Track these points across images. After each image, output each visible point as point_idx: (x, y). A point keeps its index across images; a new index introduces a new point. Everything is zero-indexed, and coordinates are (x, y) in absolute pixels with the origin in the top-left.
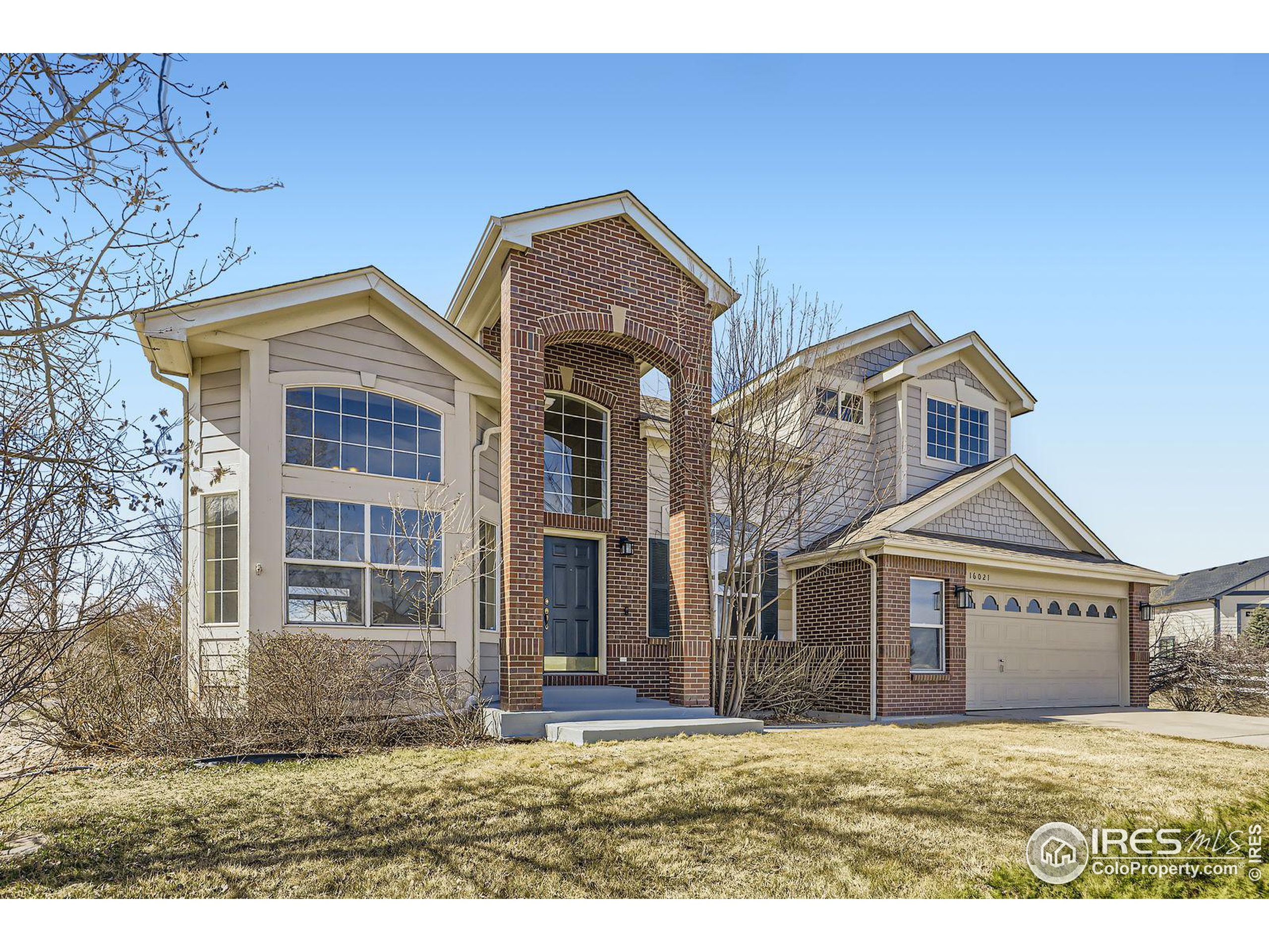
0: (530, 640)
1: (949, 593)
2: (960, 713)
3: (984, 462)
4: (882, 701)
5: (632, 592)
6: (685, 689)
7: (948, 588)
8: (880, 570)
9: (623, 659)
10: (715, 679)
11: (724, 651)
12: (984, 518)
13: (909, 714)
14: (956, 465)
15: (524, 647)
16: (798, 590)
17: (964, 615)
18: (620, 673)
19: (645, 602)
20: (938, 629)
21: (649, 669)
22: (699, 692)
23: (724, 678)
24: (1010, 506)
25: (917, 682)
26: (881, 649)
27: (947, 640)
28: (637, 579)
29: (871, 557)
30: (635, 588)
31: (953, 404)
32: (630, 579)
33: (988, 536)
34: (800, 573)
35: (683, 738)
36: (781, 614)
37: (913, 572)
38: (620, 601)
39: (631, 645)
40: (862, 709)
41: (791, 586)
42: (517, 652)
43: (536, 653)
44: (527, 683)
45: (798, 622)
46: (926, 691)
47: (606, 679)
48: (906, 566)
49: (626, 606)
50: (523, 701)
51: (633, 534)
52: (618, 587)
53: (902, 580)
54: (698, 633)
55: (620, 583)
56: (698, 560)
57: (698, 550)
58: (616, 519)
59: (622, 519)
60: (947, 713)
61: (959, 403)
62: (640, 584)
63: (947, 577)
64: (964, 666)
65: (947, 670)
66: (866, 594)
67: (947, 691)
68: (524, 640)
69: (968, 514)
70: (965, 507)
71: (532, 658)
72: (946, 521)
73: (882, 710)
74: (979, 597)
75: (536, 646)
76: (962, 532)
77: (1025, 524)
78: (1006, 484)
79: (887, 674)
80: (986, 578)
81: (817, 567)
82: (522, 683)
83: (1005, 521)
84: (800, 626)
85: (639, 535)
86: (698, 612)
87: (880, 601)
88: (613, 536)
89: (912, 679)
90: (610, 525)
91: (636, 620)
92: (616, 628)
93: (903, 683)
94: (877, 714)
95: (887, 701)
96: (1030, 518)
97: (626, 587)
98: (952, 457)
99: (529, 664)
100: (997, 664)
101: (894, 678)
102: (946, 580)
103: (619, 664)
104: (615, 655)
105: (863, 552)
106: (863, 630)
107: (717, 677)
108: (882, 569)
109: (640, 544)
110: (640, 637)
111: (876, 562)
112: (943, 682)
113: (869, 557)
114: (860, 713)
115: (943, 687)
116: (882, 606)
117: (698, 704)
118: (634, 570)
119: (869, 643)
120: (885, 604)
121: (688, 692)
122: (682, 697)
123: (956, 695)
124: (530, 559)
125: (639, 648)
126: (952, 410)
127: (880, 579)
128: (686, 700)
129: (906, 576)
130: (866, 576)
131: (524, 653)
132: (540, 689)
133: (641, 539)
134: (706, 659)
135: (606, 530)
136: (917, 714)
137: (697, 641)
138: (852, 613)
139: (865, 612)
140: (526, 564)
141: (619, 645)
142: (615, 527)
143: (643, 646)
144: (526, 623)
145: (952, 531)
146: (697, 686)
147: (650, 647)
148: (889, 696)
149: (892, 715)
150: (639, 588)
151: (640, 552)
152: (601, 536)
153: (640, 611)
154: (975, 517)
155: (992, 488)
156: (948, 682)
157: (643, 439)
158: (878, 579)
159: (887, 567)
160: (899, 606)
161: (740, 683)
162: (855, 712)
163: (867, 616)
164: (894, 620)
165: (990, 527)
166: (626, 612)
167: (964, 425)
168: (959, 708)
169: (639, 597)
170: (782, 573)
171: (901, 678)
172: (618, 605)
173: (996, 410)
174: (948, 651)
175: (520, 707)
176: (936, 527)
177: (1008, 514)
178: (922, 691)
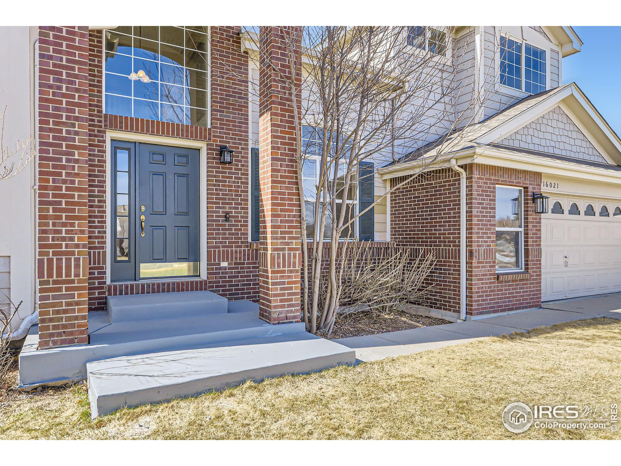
0: (68, 261)
1: (528, 199)
2: (536, 306)
3: (542, 91)
4: (471, 301)
5: (233, 199)
6: (273, 304)
7: (527, 196)
8: (469, 179)
9: (224, 264)
10: (306, 291)
11: (316, 261)
12: (548, 136)
13: (495, 312)
14: (521, 93)
15: (59, 268)
16: (391, 197)
17: (540, 219)
18: (221, 278)
19: (247, 209)
20: (517, 233)
21: (251, 272)
22: (289, 306)
23: (317, 290)
24: (567, 127)
25: (502, 282)
26: (470, 254)
27: (526, 242)
28: (238, 187)
29: (461, 167)
30: (236, 195)
31: (520, 42)
32: (231, 186)
33: (551, 151)
34: (394, 181)
35: (250, 387)
36: (377, 218)
37: (498, 180)
38: (220, 208)
39: (232, 251)
40: (452, 306)
41: (386, 194)
42: (50, 275)
43: (77, 275)
44: (65, 312)
45: (391, 225)
46: (509, 290)
47: (206, 284)
48: (492, 175)
49: (227, 213)
50: (60, 334)
51: (235, 143)
52: (218, 194)
53: (489, 187)
54: (288, 244)
55: (221, 190)
56: (287, 166)
57: (287, 155)
58: (216, 128)
59: (223, 129)
60: (526, 307)
61: (524, 42)
62: (242, 191)
63: (525, 186)
64: (540, 264)
65: (527, 269)
66: (455, 201)
67: (527, 288)
68: (59, 261)
69: (536, 132)
70: (534, 126)
71: (73, 282)
72: (519, 137)
73: (471, 310)
74: (550, 204)
75: (77, 266)
76: (531, 147)
77: (578, 142)
78: (564, 108)
79: (476, 275)
80: (556, 186)
81: (411, 176)
82: (58, 312)
83: (564, 139)
84: (393, 228)
85: (240, 144)
86: (287, 221)
87: (470, 208)
88: (212, 145)
89: (498, 279)
90: (210, 134)
91: (237, 225)
92: (217, 234)
93: (490, 283)
94: (467, 313)
95: (477, 301)
96: (581, 137)
97: (227, 195)
98: (519, 86)
99: (67, 289)
100: (562, 261)
101: (482, 279)
102: (525, 188)
103: (220, 269)
104: (215, 260)
105: (453, 162)
106: (452, 234)
107: (309, 289)
108: (471, 178)
109: (241, 153)
110: (242, 242)
111: (466, 171)
112: (523, 280)
113: (459, 166)
114: (450, 310)
115: (523, 284)
116: (471, 212)
117: (287, 320)
118: (236, 178)
119: (459, 246)
120: (475, 211)
121: (276, 307)
122: (270, 313)
123: (533, 291)
124: (68, 160)
125: (240, 252)
126: (519, 48)
127: (469, 187)
128: (275, 316)
129: (493, 184)
130: (455, 184)
131: (59, 274)
132: (84, 317)
133: (242, 149)
134: (297, 271)
135: (205, 138)
136: (502, 311)
137: (287, 252)
138: (442, 218)
139: (455, 217)
140: (64, 167)
141: (219, 252)
142: (214, 136)
143: (244, 251)
144: (64, 239)
145: (524, 146)
146: (287, 300)
147: (253, 251)
148: (478, 297)
149: (481, 313)
150: (241, 196)
151: (241, 161)
152: (202, 145)
153: (242, 217)
154: (541, 135)
155: (554, 112)
156: (527, 280)
157: (245, 52)
158: (467, 187)
159: (476, 175)
160: (486, 212)
161: (335, 293)
162: (445, 309)
163: (457, 221)
164: (483, 225)
165: (553, 144)
166: (227, 217)
167: (528, 60)
168: (536, 302)
169: (241, 204)
170: (378, 181)
171: (488, 279)
172: (219, 212)
173: (552, 50)
174: (527, 251)
175: (55, 343)
176: (511, 142)
177: (566, 133)
178: (506, 290)
